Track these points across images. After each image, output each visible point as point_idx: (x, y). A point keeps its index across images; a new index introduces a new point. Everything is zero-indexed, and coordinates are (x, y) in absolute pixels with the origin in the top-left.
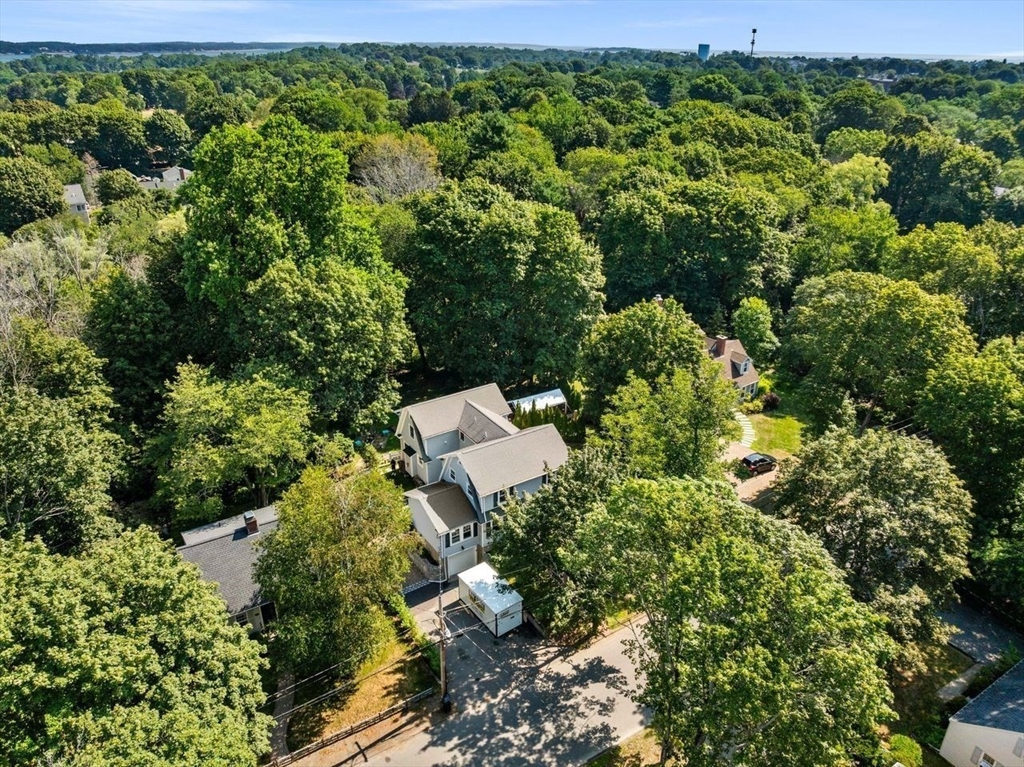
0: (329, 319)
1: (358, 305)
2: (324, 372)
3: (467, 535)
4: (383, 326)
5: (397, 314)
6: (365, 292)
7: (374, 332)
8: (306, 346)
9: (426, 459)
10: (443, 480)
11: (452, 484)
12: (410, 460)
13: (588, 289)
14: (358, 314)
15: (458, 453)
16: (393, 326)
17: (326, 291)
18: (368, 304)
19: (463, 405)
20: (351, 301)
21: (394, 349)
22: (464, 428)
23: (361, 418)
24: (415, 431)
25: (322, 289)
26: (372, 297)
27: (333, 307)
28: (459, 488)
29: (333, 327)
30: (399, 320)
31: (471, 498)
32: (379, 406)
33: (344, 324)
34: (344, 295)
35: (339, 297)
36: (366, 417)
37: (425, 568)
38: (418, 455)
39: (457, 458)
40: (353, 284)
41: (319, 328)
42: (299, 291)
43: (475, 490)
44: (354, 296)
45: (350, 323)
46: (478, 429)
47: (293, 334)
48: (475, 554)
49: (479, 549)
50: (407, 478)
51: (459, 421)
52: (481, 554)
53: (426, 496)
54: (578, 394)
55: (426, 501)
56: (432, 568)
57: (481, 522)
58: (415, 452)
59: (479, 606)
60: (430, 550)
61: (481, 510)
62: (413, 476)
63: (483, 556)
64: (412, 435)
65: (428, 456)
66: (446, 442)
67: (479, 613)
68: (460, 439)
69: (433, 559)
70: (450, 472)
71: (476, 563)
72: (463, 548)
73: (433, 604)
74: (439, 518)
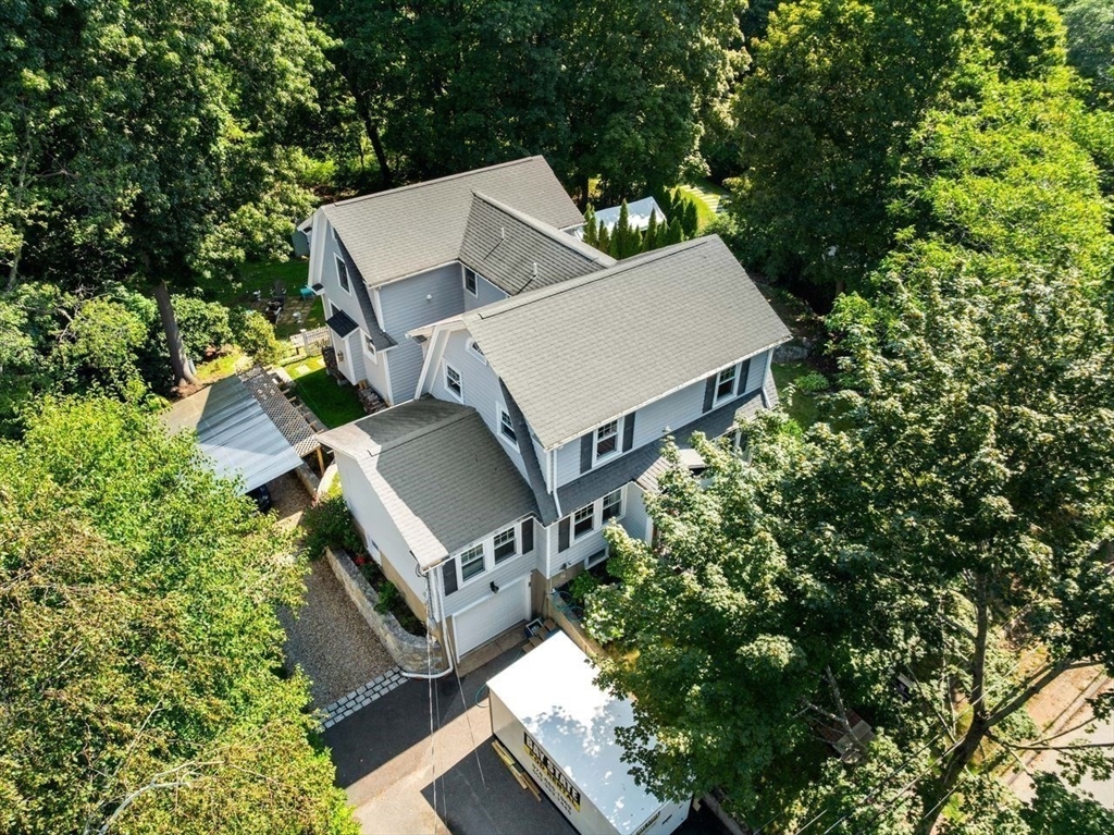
3: (504, 552)
9: (383, 340)
10: (427, 396)
11: (456, 407)
12: (344, 345)
15: (468, 319)
19: (466, 206)
22: (474, 260)
23: (214, 244)
24: (349, 270)
28: (475, 418)
31: (513, 449)
32: (258, 215)
36: (227, 243)
37: (390, 641)
38: (363, 332)
39: (465, 333)
43: (524, 427)
46: (513, 259)
48: (527, 591)
49: (537, 580)
50: (344, 386)
51: (460, 242)
52: (545, 594)
53: (377, 448)
54: (691, 204)
55: (378, 468)
56: (411, 642)
57: (544, 518)
58: (355, 326)
59: (560, 786)
60: (404, 589)
61: (545, 485)
62: (354, 384)
63: (549, 596)
64: (344, 283)
65: (385, 335)
66: (429, 297)
67: (557, 796)
68: (464, 286)
69: (412, 614)
70: (445, 374)
71: (527, 613)
72: (494, 587)
73: (418, 758)
74: (418, 522)
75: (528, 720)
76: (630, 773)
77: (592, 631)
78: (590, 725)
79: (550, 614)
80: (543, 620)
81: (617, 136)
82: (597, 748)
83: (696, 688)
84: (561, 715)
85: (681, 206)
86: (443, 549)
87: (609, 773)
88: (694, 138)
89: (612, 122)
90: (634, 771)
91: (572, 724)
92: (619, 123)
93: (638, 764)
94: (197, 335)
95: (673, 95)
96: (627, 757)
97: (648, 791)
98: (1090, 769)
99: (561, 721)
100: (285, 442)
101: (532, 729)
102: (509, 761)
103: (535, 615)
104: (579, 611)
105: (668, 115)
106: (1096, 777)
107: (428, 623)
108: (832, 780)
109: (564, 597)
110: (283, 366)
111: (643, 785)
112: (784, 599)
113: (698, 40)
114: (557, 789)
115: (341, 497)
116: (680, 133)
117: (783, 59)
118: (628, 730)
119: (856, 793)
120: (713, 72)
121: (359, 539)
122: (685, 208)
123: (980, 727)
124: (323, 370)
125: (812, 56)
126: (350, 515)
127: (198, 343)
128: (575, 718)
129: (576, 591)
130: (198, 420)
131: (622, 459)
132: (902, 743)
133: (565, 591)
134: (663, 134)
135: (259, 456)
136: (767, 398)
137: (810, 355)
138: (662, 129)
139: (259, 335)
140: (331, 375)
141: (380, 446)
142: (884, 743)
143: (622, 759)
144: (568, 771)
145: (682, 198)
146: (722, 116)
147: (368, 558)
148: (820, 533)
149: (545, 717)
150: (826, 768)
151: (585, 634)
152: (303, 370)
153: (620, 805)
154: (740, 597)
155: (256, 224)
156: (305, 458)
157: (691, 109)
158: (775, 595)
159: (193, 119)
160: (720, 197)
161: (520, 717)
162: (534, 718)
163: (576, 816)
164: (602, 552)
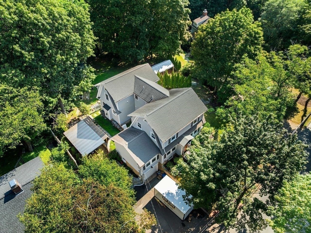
0: (41, 34)
1: (60, 21)
2: (46, 71)
3: (154, 161)
4: (80, 35)
5: (87, 26)
6: (64, 12)
7: (75, 41)
8: (29, 56)
10: (133, 127)
11: (140, 131)
12: (108, 112)
13: (183, 6)
14: (61, 29)
16: (86, 35)
17: (35, 12)
18: (68, 21)
19: (133, 79)
20: (54, 19)
21: (89, 49)
22: (138, 93)
24: (109, 96)
25: (32, 11)
26: (69, 15)
27: (43, 25)
28: (145, 134)
29: (46, 40)
30: (89, 30)
31: (155, 141)
32: (85, 83)
33: (54, 36)
34: (49, 15)
35: (46, 16)
38: (113, 109)
40: (55, 6)
41: (35, 41)
42: (15, 13)
43: (157, 137)
44: (56, 15)
45: (57, 35)
46: (147, 93)
47: (17, 47)
48: (157, 166)
49: (160, 164)
50: (106, 119)
51: (133, 89)
52: (161, 166)
53: (127, 143)
54: (179, 62)
55: (128, 147)
56: (136, 179)
57: (162, 154)
58: (110, 108)
59: (170, 205)
60: (132, 168)
61: (162, 148)
62: (110, 120)
63: (162, 167)
64: (107, 98)
65: (119, 111)
66: (128, 101)
67: (169, 207)
68: (135, 98)
69: (134, 173)
70: (137, 124)
71: (157, 170)
72: (152, 167)
73: (140, 202)
74: (138, 158)
75: (163, 194)
76: (185, 203)
77: (172, 174)
78: (175, 194)
79: (162, 170)
80: (161, 171)
81: (161, 46)
82: (177, 198)
83: (199, 191)
84: (170, 192)
85: (177, 62)
86: (144, 163)
87: (180, 202)
88: (179, 45)
89: (160, 43)
90: (186, 202)
91: (172, 194)
92: (161, 43)
93: (186, 201)
94: (67, 107)
95: (174, 35)
96: (184, 200)
97: (189, 206)
98: (264, 194)
99: (170, 193)
100: (99, 137)
101: (164, 195)
102: (159, 201)
103: (159, 170)
104: (169, 170)
105: (173, 40)
106: (265, 195)
107: (140, 176)
108: (221, 201)
109: (165, 167)
110: (90, 114)
111: (188, 205)
112: (213, 177)
113: (180, 22)
114: (170, 206)
115: (115, 150)
116: (176, 44)
117: (202, 40)
118: (184, 196)
119: (225, 203)
120: (183, 29)
121: (120, 158)
122: (178, 62)
123: (246, 190)
124: (100, 115)
125: (209, 41)
126: (118, 153)
127: (67, 109)
128: (172, 192)
129: (168, 166)
130: (77, 132)
131: (176, 139)
132: (233, 193)
133: (165, 165)
134: (172, 44)
135: (94, 141)
136: (203, 121)
137: (210, 102)
138: (171, 43)
139: (84, 108)
140: (103, 116)
141: (128, 143)
142: (230, 193)
143: (183, 200)
144: (172, 203)
145: (177, 60)
146: (185, 38)
147: (123, 162)
148: (218, 165)
149: (167, 193)
150: (220, 199)
151: (171, 174)
152: (96, 115)
153: (183, 208)
154: (206, 176)
155: (84, 86)
156: (104, 140)
157: (178, 38)
158: (212, 176)
159: (72, 68)
160: (185, 54)
161: (162, 193)
162: (165, 193)
163: (174, 210)
164: (172, 156)
